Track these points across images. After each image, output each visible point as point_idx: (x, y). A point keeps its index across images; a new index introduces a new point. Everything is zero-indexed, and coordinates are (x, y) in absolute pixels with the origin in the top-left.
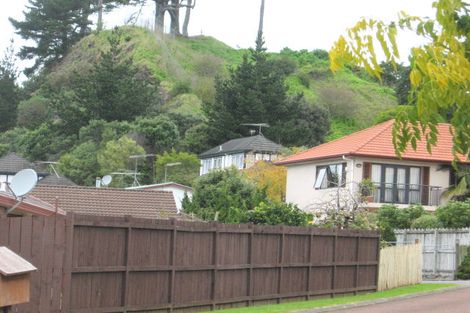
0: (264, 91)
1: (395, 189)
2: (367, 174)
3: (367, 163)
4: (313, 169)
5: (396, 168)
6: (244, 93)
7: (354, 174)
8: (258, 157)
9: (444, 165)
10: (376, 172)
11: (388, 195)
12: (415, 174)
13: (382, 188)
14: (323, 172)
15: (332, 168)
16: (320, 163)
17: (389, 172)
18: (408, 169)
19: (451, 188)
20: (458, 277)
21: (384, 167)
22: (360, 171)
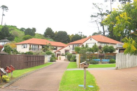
0: (6, 32)
1: (34, 48)
2: (30, 46)
3: (30, 44)
4: (21, 45)
5: (34, 45)
6: (3, 32)
7: (28, 46)
8: (6, 43)
9: (41, 45)
10: (32, 46)
11: (33, 49)
12: (37, 46)
13: (32, 48)
14: (23, 46)
15: (25, 45)
16: (22, 44)
17: (33, 46)
18: (36, 45)
19: (42, 49)
20: (50, 62)
21: (33, 45)
22: (29, 46)
